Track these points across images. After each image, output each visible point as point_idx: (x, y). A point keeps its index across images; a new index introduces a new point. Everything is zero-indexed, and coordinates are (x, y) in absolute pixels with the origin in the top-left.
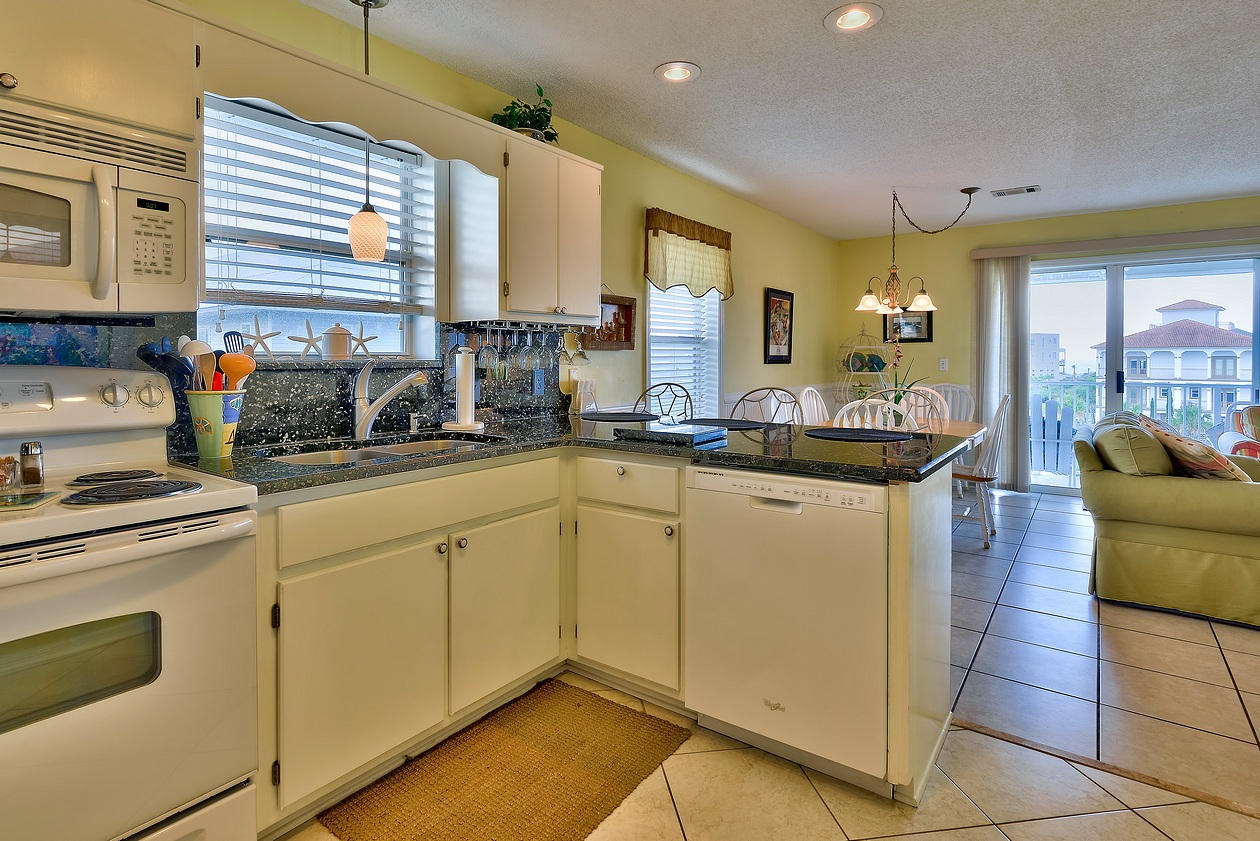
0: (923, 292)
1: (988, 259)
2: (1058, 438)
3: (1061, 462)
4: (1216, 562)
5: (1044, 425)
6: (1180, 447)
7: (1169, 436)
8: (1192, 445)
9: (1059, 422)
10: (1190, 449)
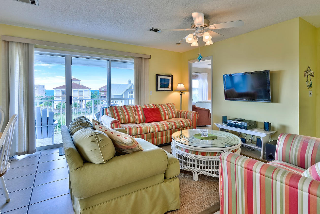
1: (12, 42)
2: (48, 124)
3: (49, 133)
4: (136, 197)
5: (41, 120)
6: (119, 139)
7: (113, 133)
8: (127, 138)
9: (48, 118)
10: (125, 141)
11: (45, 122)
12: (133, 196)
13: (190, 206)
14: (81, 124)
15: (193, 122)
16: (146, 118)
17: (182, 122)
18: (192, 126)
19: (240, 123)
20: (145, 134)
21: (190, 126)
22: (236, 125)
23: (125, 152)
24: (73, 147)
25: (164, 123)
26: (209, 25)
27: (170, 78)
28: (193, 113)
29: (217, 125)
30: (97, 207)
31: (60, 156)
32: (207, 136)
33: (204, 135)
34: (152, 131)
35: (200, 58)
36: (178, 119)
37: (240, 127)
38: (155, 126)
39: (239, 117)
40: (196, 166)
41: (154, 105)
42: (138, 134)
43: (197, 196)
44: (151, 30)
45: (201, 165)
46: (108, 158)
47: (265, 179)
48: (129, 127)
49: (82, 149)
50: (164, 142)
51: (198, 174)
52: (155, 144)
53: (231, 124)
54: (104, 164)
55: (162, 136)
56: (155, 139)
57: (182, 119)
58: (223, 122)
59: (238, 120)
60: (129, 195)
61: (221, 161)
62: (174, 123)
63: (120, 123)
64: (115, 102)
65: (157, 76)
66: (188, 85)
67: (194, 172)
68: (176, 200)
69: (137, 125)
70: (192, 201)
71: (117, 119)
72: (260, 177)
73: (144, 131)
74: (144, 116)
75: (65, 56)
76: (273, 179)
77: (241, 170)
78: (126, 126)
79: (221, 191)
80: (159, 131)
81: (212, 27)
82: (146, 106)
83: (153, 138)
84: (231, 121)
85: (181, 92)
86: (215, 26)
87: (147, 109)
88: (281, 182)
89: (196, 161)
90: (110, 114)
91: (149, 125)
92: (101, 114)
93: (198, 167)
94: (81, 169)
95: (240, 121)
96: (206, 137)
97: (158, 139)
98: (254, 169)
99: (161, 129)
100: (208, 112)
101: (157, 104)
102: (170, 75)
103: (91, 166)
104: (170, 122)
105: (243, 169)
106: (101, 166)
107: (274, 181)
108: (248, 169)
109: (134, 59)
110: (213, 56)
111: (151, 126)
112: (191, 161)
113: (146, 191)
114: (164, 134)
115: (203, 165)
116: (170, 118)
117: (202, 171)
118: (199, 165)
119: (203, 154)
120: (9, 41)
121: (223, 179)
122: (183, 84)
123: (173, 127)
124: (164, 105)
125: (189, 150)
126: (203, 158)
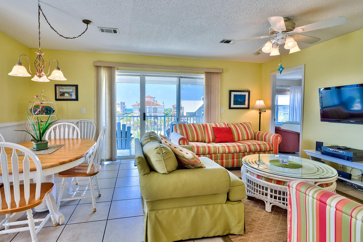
0: (58, 69)
1: (100, 66)
2: (126, 137)
3: (127, 146)
4: (197, 211)
5: (121, 133)
6: (181, 154)
7: (176, 148)
8: (188, 154)
9: (126, 132)
10: (187, 156)
11: (124, 135)
12: (193, 210)
13: (257, 235)
14: (150, 138)
15: (273, 146)
16: (216, 137)
17: (259, 145)
18: (272, 151)
19: (341, 152)
20: (214, 155)
21: (269, 151)
22: (335, 154)
23: (187, 167)
24: (142, 156)
25: (236, 145)
26: (294, 28)
27: (247, 94)
28: (274, 136)
29: (306, 153)
30: (160, 212)
31: (135, 166)
32: (288, 164)
33: (283, 162)
34: (221, 151)
35: (281, 69)
36: (254, 142)
37: (341, 158)
38: (226, 147)
40: (269, 196)
41: (225, 124)
42: (206, 153)
43: (267, 228)
44: (222, 42)
45: (275, 195)
46: (170, 169)
47: (342, 215)
48: (196, 145)
49: (149, 158)
50: (235, 166)
51: (272, 205)
52: (225, 166)
53: (328, 153)
54: (166, 175)
55: (233, 159)
56: (224, 160)
57: (259, 142)
58: (316, 150)
59: (339, 148)
60: (189, 208)
61: (289, 188)
62: (249, 145)
63: (188, 141)
64: (186, 120)
65: (231, 91)
66: (269, 103)
67: (267, 202)
68: (239, 225)
69: (205, 145)
70: (260, 230)
71: (185, 137)
72: (336, 212)
73: (212, 151)
74: (213, 135)
75: (139, 76)
76: (352, 217)
77: (313, 201)
78: (194, 144)
79: (289, 223)
80: (229, 152)
81: (298, 29)
82: (216, 125)
83: (222, 159)
84: (329, 149)
85: (261, 111)
86: (302, 29)
87: (218, 128)
89: (269, 190)
90: (179, 131)
91: (218, 145)
92: (171, 131)
93: (271, 196)
94: (148, 175)
95: (342, 149)
96: (286, 164)
97: (229, 162)
98: (328, 202)
99: (232, 150)
100: (297, 135)
101: (230, 123)
102: (246, 91)
103: (156, 175)
104: (243, 144)
105: (315, 200)
106: (164, 175)
107: (353, 220)
108: (321, 201)
109: (204, 75)
110: (305, 64)
111: (221, 146)
112: (263, 189)
113: (207, 208)
114: (235, 157)
115: (278, 195)
116: (244, 140)
117: (277, 203)
118: (273, 194)
119: (279, 182)
120: (98, 66)
121: (291, 210)
122: (263, 101)
123: (247, 149)
124: (237, 124)
125: (261, 176)
126: (279, 187)
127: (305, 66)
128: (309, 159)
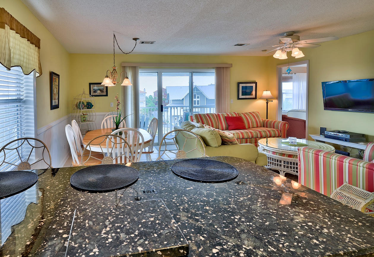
0: (127, 78)
1: (127, 67)
2: (144, 127)
6: (225, 135)
8: (230, 134)
9: (145, 122)
10: (229, 136)
16: (229, 125)
17: (268, 131)
18: (281, 136)
19: (340, 135)
21: (278, 136)
22: (336, 137)
25: (248, 132)
27: (254, 85)
28: (282, 123)
29: (312, 137)
32: (296, 144)
33: (292, 143)
36: (265, 129)
37: (340, 140)
38: (240, 134)
39: (341, 129)
40: (282, 166)
41: (236, 114)
44: (236, 45)
46: (219, 144)
47: (326, 159)
51: (285, 173)
53: (330, 136)
57: (269, 129)
58: (321, 134)
59: (339, 132)
61: (299, 151)
62: (260, 132)
65: (239, 83)
66: (276, 93)
67: (281, 171)
74: (226, 124)
75: (157, 72)
77: (312, 155)
82: (228, 114)
84: (331, 133)
85: (268, 100)
87: (229, 117)
88: (335, 160)
89: (282, 162)
93: (284, 166)
95: (341, 133)
96: (294, 145)
98: (320, 154)
99: (246, 136)
100: (303, 123)
101: (239, 112)
102: (253, 82)
103: (210, 148)
104: (255, 131)
107: (331, 160)
108: (316, 154)
109: (214, 69)
112: (278, 162)
115: (289, 165)
116: (254, 128)
117: (289, 171)
118: (286, 165)
119: (290, 156)
120: (125, 67)
121: (300, 164)
122: (270, 91)
123: (259, 135)
124: (246, 113)
125: (276, 152)
126: (290, 159)
127: (309, 61)
128: (314, 141)
